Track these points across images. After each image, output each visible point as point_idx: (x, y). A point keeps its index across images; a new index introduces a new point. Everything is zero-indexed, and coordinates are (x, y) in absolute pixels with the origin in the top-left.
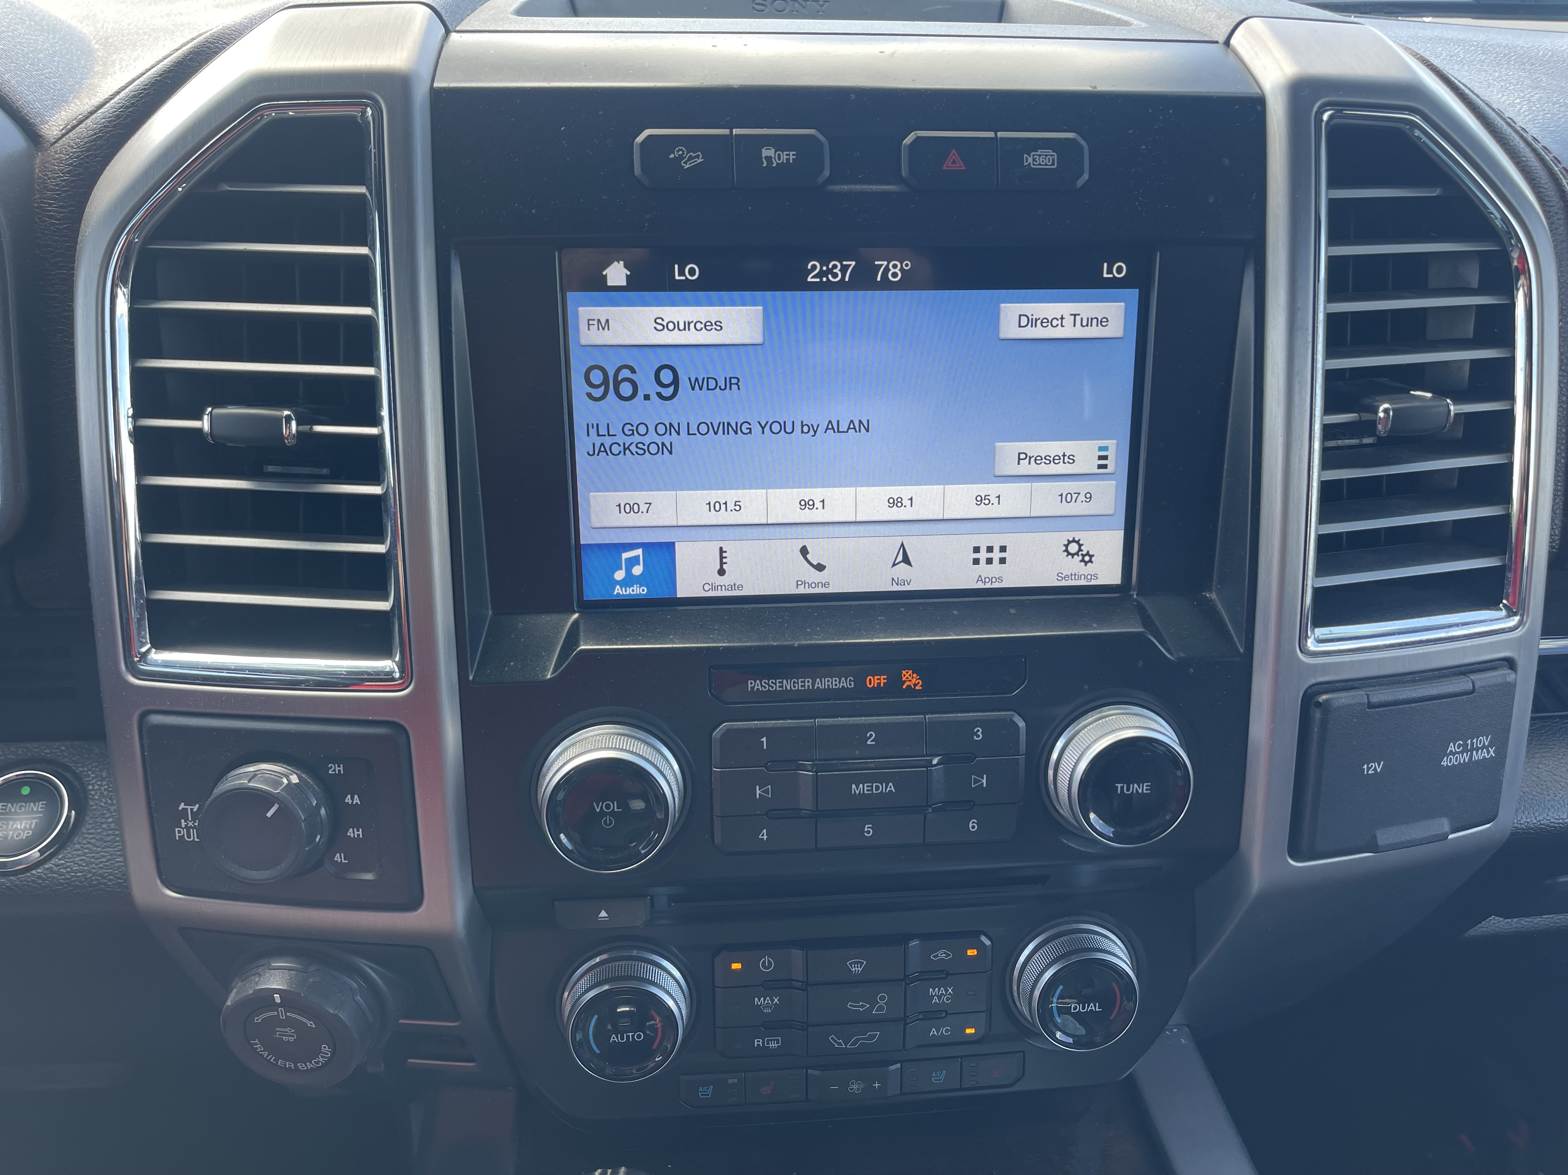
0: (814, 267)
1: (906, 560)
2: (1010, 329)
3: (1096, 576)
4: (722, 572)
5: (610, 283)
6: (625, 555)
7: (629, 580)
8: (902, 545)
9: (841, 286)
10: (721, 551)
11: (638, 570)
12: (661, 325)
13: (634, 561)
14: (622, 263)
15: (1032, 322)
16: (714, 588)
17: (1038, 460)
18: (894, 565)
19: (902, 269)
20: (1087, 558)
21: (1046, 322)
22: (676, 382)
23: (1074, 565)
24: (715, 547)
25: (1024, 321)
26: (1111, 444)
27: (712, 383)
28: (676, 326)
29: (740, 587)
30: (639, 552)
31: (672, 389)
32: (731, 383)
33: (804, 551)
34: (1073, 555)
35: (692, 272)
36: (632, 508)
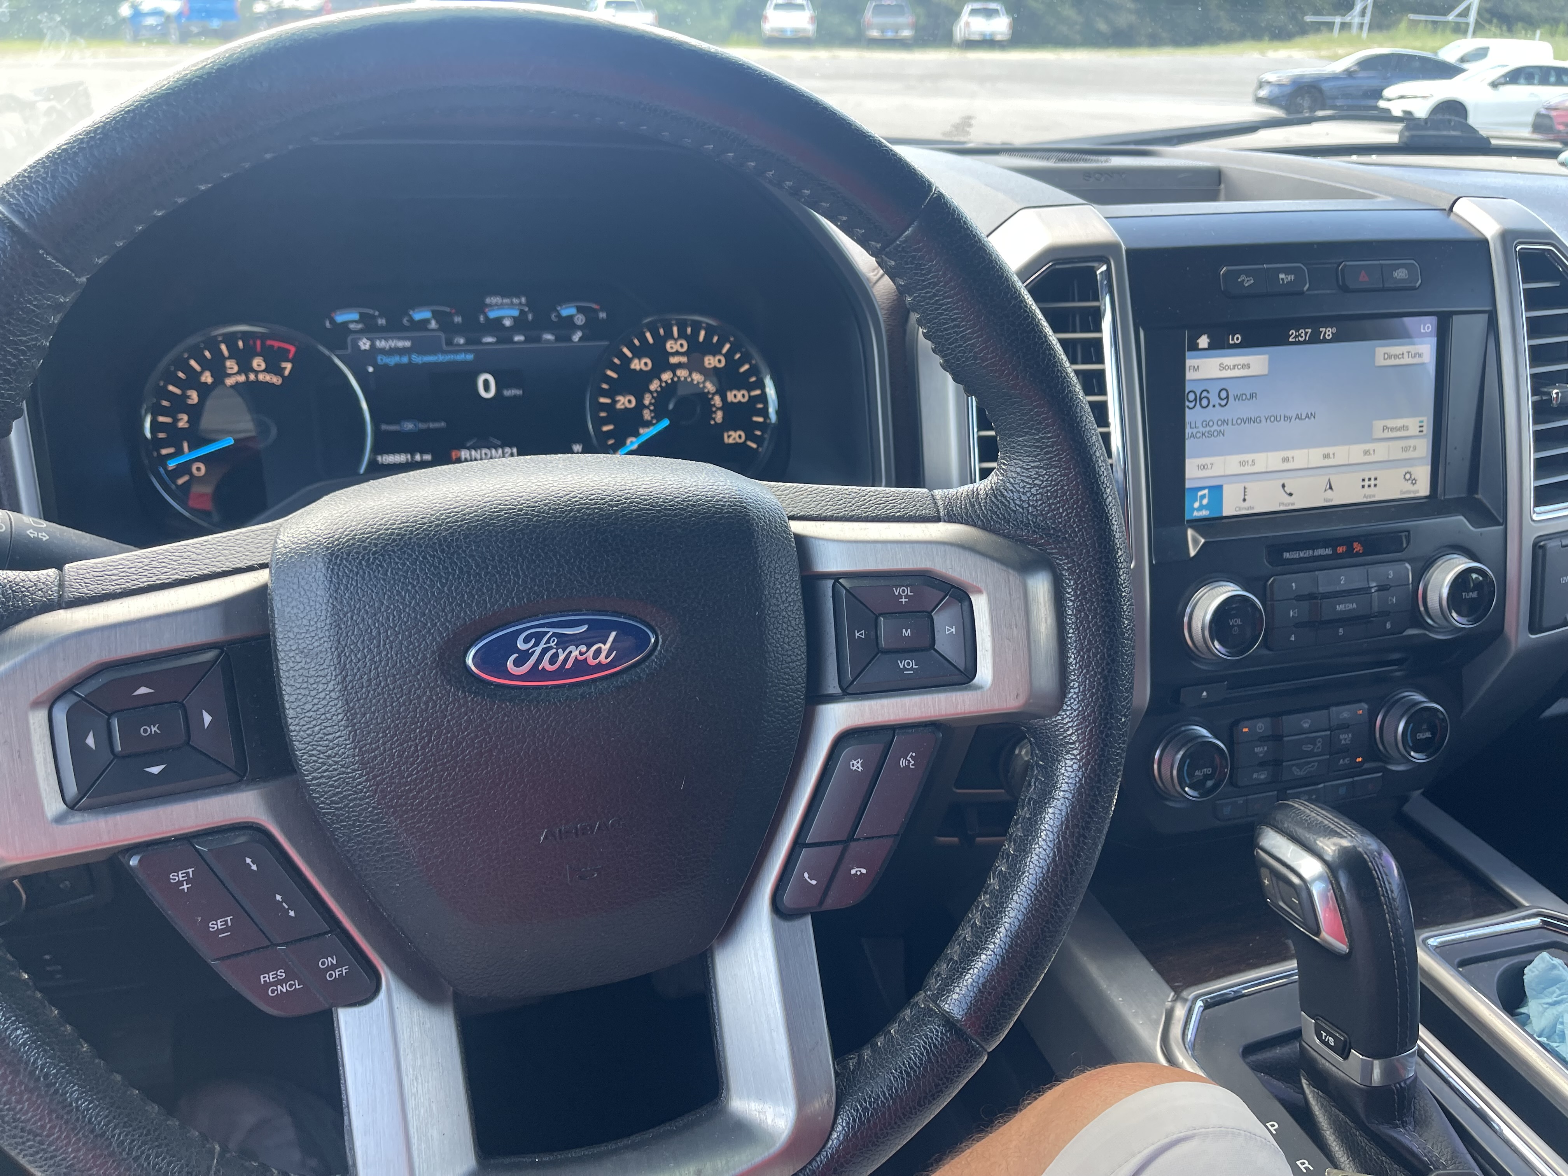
0: (1293, 333)
1: (1331, 488)
2: (1380, 361)
3: (1417, 491)
4: (1244, 500)
5: (1200, 346)
6: (1200, 493)
7: (1201, 507)
8: (1329, 480)
9: (1305, 342)
10: (1245, 488)
11: (1205, 502)
12: (1222, 367)
13: (1203, 497)
14: (1206, 336)
15: (1390, 357)
16: (1241, 509)
17: (1392, 429)
18: (1325, 491)
19: (1332, 333)
20: (1414, 482)
21: (1396, 356)
22: (1227, 397)
23: (1408, 486)
24: (1241, 486)
25: (1386, 356)
26: (1425, 419)
27: (1244, 397)
28: (1229, 367)
29: (1253, 508)
30: (1206, 491)
31: (1226, 401)
32: (1253, 396)
33: (1283, 486)
34: (1407, 480)
35: (1237, 339)
36: (1204, 467)
